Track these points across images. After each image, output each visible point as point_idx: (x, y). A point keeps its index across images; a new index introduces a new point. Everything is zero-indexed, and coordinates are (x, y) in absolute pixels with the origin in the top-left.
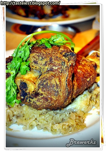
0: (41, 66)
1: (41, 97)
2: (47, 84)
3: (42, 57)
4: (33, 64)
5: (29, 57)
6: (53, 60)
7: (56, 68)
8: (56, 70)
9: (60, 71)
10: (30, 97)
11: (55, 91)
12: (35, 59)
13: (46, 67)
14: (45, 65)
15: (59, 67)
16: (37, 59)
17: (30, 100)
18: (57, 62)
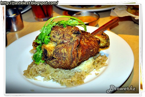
0: (57, 39)
1: (55, 60)
2: (58, 52)
3: (58, 34)
4: (53, 38)
5: (50, 33)
6: (65, 36)
7: (66, 42)
8: (66, 43)
9: (69, 44)
10: (49, 60)
11: (63, 57)
12: (54, 35)
13: (60, 41)
14: (60, 39)
15: (68, 41)
16: (55, 35)
17: (49, 61)
18: (67, 37)
